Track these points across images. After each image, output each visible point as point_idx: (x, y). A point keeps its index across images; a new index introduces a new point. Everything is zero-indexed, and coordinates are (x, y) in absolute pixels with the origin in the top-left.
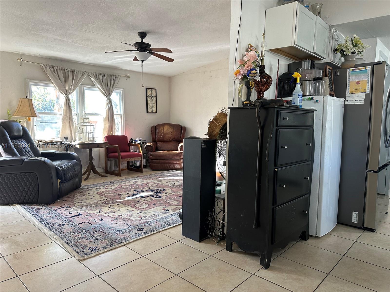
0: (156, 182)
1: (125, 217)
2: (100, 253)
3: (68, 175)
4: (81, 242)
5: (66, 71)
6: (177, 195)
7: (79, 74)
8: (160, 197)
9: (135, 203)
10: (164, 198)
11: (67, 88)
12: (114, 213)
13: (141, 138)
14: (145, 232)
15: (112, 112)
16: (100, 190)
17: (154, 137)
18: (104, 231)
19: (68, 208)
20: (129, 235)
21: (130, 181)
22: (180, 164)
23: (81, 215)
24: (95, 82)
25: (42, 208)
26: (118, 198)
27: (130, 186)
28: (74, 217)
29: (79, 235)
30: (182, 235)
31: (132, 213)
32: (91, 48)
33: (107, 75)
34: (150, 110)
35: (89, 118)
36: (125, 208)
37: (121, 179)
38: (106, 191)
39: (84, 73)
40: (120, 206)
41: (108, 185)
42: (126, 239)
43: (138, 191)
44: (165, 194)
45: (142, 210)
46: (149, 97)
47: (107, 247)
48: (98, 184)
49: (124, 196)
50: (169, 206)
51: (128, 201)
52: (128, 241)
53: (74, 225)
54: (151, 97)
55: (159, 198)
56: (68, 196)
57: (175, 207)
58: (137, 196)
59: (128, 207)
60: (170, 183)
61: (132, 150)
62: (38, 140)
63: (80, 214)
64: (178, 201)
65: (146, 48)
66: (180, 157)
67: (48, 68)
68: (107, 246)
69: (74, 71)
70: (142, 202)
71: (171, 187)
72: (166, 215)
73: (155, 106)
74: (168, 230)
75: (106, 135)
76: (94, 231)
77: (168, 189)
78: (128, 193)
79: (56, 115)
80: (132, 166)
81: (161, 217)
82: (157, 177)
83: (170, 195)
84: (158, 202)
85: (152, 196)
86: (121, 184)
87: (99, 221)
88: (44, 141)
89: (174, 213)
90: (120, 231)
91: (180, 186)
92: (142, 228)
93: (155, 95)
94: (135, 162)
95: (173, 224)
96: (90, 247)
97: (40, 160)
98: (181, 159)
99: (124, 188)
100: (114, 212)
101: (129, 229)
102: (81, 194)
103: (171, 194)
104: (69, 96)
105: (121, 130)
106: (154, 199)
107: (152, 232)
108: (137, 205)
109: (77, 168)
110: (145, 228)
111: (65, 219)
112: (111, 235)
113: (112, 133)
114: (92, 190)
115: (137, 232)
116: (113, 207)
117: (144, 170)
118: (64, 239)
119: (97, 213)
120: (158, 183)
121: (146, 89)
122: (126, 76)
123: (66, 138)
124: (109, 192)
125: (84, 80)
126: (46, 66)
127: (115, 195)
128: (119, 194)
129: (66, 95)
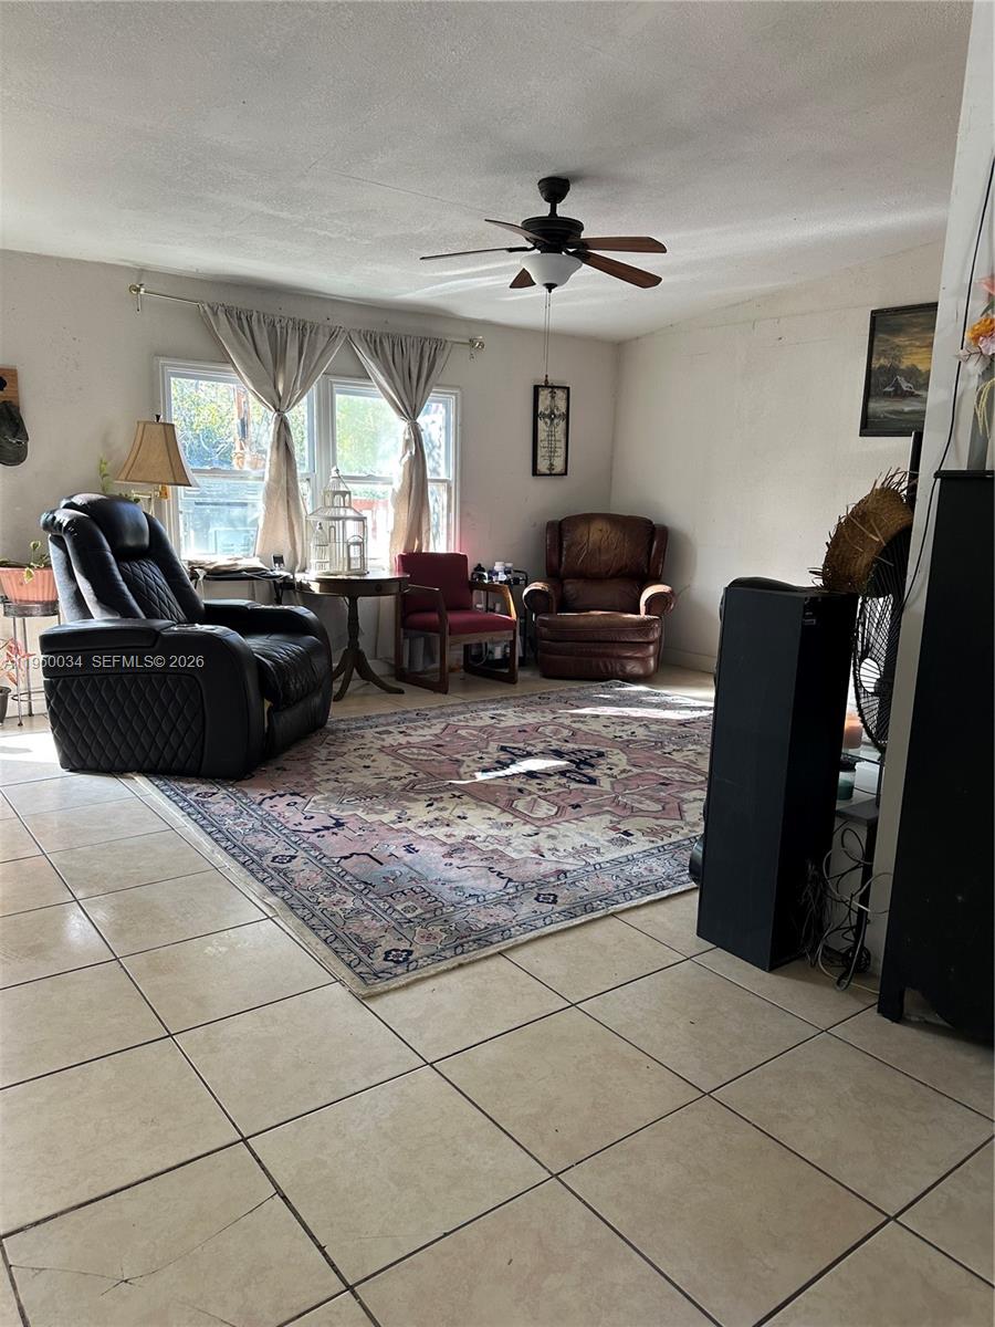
0: (567, 722)
1: (487, 844)
2: (425, 975)
3: (295, 685)
4: (354, 927)
5: (278, 326)
6: (651, 777)
7: (320, 336)
8: (593, 781)
9: (510, 794)
10: (605, 784)
11: (280, 387)
12: (447, 829)
13: (509, 565)
14: (563, 908)
15: (421, 470)
16: (389, 740)
17: (555, 560)
18: (425, 891)
19: (298, 799)
20: (511, 914)
21: (482, 714)
22: (644, 660)
23: (343, 824)
24: (371, 366)
25: (214, 794)
26: (451, 773)
27: (481, 729)
28: (321, 833)
29: (345, 899)
30: (699, 934)
31: (507, 833)
32: (367, 242)
33: (408, 340)
34: (543, 466)
35: (349, 493)
36: (479, 811)
37: (452, 705)
38: (409, 743)
39: (335, 334)
40: (462, 804)
41: (410, 721)
42: (504, 932)
43: (513, 754)
44: (609, 772)
45: (538, 823)
46: (544, 416)
47: (443, 954)
48: (379, 716)
49: (468, 766)
50: (632, 820)
51: (485, 785)
52: (512, 940)
53: (324, 861)
54: (551, 416)
55: (586, 783)
56: (291, 753)
57: (651, 823)
58: (513, 769)
59: (489, 809)
60: (619, 728)
61: (478, 606)
62: (190, 563)
63: (339, 824)
64: (658, 800)
65: (568, 237)
66: (647, 635)
67: (222, 317)
68: (443, 950)
69: (304, 326)
70: (535, 796)
71: (626, 745)
72: (627, 850)
73: (561, 452)
74: (643, 912)
75: (401, 551)
76: (392, 890)
77: (616, 751)
78: (481, 758)
79: (246, 479)
80: (478, 657)
81: (609, 857)
82: (569, 703)
83: (624, 775)
84: (591, 800)
85: (563, 773)
86: (452, 720)
87: (401, 852)
88: (212, 567)
89: (652, 845)
90: (478, 896)
91: (656, 742)
92: (550, 895)
93: (564, 410)
94: (489, 646)
95: (658, 887)
96: (389, 948)
97: (209, 634)
98: (649, 643)
99: (463, 738)
100: (448, 825)
101: (508, 891)
102: (332, 748)
103: (630, 774)
104: (286, 414)
105: (448, 534)
106: (574, 785)
107: (587, 910)
108: (520, 805)
109: (318, 663)
110: (560, 895)
111: (293, 839)
112: (452, 908)
113: (420, 545)
114: (363, 737)
115: (536, 905)
116: (441, 805)
117: (521, 674)
118: (299, 912)
119: (393, 822)
120: (574, 725)
121: (536, 389)
122: (471, 343)
123: (279, 559)
124: (421, 751)
125: (334, 359)
126: (215, 309)
127: (441, 762)
128: (454, 760)
129: (278, 411)
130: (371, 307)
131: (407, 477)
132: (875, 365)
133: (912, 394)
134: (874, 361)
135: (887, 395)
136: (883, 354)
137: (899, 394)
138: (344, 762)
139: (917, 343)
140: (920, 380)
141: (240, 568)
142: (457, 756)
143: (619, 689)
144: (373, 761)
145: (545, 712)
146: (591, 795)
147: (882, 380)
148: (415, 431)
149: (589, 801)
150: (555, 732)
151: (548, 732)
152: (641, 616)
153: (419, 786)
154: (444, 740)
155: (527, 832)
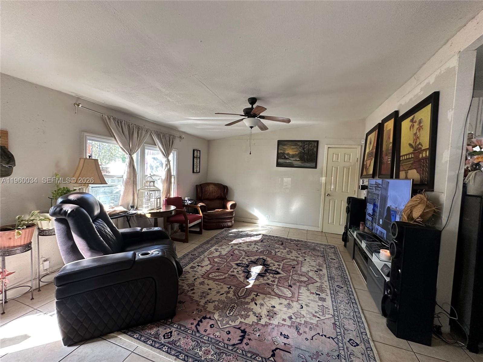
0: (237, 248)
1: (299, 319)
5: (131, 126)
6: (287, 266)
7: (143, 131)
8: (277, 272)
9: (268, 287)
10: (282, 272)
11: (131, 146)
13: (189, 198)
14: (364, 346)
16: (199, 271)
19: (210, 321)
21: (211, 250)
23: (245, 331)
24: (157, 142)
26: (240, 283)
27: (220, 257)
28: (245, 342)
31: (295, 310)
33: (167, 135)
34: (195, 171)
36: (274, 302)
38: (207, 271)
39: (148, 131)
40: (264, 299)
41: (194, 259)
45: (294, 300)
46: (195, 157)
49: (240, 277)
51: (257, 286)
54: (197, 157)
58: (253, 274)
59: (274, 298)
60: (251, 247)
66: (231, 215)
67: (112, 120)
69: (139, 127)
70: (275, 286)
71: (263, 254)
73: (199, 167)
77: (265, 257)
78: (237, 271)
81: (331, 308)
83: (281, 267)
85: (267, 271)
86: (206, 255)
89: (330, 297)
91: (267, 250)
93: (199, 156)
95: (360, 319)
100: (275, 314)
101: (341, 346)
104: (132, 156)
106: (276, 276)
108: (278, 292)
116: (259, 302)
119: (259, 321)
121: (194, 151)
122: (180, 137)
123: (132, 207)
124: (216, 274)
125: (147, 138)
126: (109, 117)
127: (229, 278)
128: (232, 275)
129: (130, 154)
130: (157, 124)
131: (167, 175)
132: (279, 152)
133: (288, 159)
135: (282, 158)
136: (281, 150)
137: (285, 158)
138: (199, 289)
139: (289, 148)
140: (290, 156)
141: (118, 212)
142: (229, 273)
143: (230, 231)
144: (208, 285)
145: (226, 245)
146: (286, 279)
147: (281, 155)
148: (168, 161)
149: (290, 282)
150: (240, 253)
151: (238, 253)
152: (229, 210)
153: (239, 294)
154: (216, 266)
155: (299, 306)
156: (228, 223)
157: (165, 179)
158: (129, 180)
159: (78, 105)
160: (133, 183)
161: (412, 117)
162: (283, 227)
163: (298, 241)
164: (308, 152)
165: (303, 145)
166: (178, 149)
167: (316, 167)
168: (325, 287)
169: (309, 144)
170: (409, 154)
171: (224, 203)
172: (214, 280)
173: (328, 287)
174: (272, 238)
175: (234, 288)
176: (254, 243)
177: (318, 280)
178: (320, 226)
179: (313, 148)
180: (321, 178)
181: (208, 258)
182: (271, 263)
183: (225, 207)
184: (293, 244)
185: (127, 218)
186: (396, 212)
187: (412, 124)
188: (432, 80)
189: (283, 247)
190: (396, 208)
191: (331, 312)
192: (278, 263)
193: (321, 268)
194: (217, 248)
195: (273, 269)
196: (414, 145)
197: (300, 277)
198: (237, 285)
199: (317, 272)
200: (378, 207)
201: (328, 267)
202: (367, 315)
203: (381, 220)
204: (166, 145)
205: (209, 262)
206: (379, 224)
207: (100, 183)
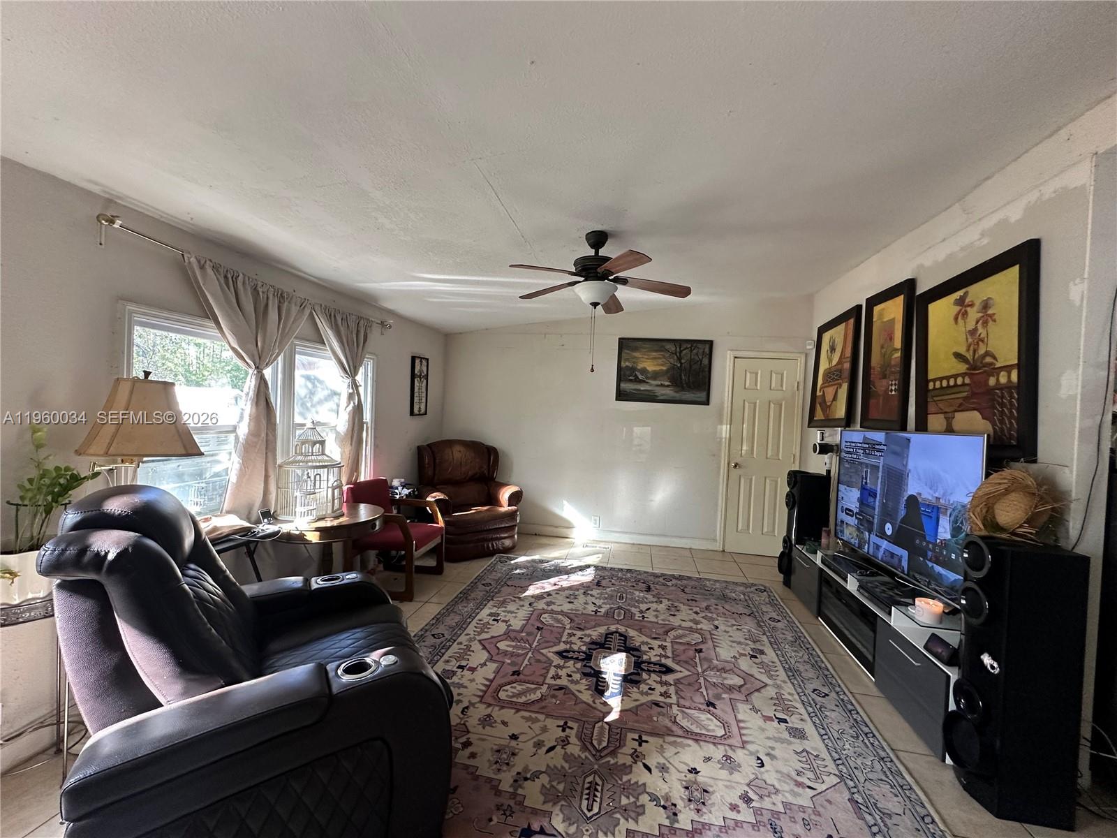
5: (260, 290)
7: (293, 305)
10: (677, 667)
11: (259, 344)
13: (403, 480)
21: (481, 618)
22: (512, 537)
24: (329, 335)
31: (747, 771)
34: (416, 411)
38: (489, 680)
39: (304, 305)
40: (661, 750)
41: (445, 649)
43: (576, 658)
45: (736, 743)
46: (417, 376)
54: (420, 377)
55: (666, 672)
66: (511, 521)
67: (210, 271)
69: (281, 294)
70: (675, 707)
73: (424, 400)
78: (568, 675)
84: (703, 691)
86: (473, 634)
93: (425, 373)
99: (515, 654)
104: (264, 371)
116: (652, 762)
119: (673, 819)
121: (413, 359)
122: (383, 324)
123: (266, 514)
124: (515, 688)
125: (303, 326)
126: (202, 262)
127: (554, 696)
128: (557, 687)
129: (257, 368)
130: (326, 288)
131: (351, 422)
132: (623, 365)
133: (644, 382)
134: (622, 363)
135: (631, 380)
136: (627, 360)
137: (637, 381)
138: (485, 741)
139: (646, 357)
140: (649, 375)
141: (226, 531)
142: (549, 680)
143: (512, 562)
144: (505, 723)
145: (515, 601)
146: (694, 684)
147: (628, 373)
148: (355, 386)
149: (705, 693)
150: (558, 621)
151: (552, 622)
152: (505, 508)
153: (595, 743)
154: (508, 664)
155: (755, 763)
156: (503, 540)
157: (346, 435)
158: (255, 440)
159: (112, 222)
160: (267, 448)
161: (961, 293)
162: (633, 544)
163: (681, 578)
164: (691, 366)
165: (678, 349)
166: (376, 356)
167: (707, 402)
168: (790, 698)
169: (691, 347)
170: (955, 376)
171: (489, 490)
172: (518, 708)
173: (796, 697)
174: (620, 575)
175: (575, 725)
176: (583, 591)
177: (765, 679)
178: (718, 538)
179: (700, 357)
180: (719, 427)
181: (480, 641)
182: (643, 643)
183: (493, 501)
184: (674, 588)
185: (248, 548)
186: (936, 510)
187: (961, 310)
188: (1015, 213)
189: (654, 596)
190: (938, 499)
191: (832, 767)
192: (660, 643)
193: (758, 646)
194: (494, 610)
195: (654, 659)
196: (969, 356)
197: (724, 675)
198: (581, 715)
199: (756, 657)
200: (878, 496)
201: (775, 644)
202: (910, 765)
203: (888, 526)
204: (350, 344)
205: (485, 655)
206: (882, 535)
207: (184, 452)
